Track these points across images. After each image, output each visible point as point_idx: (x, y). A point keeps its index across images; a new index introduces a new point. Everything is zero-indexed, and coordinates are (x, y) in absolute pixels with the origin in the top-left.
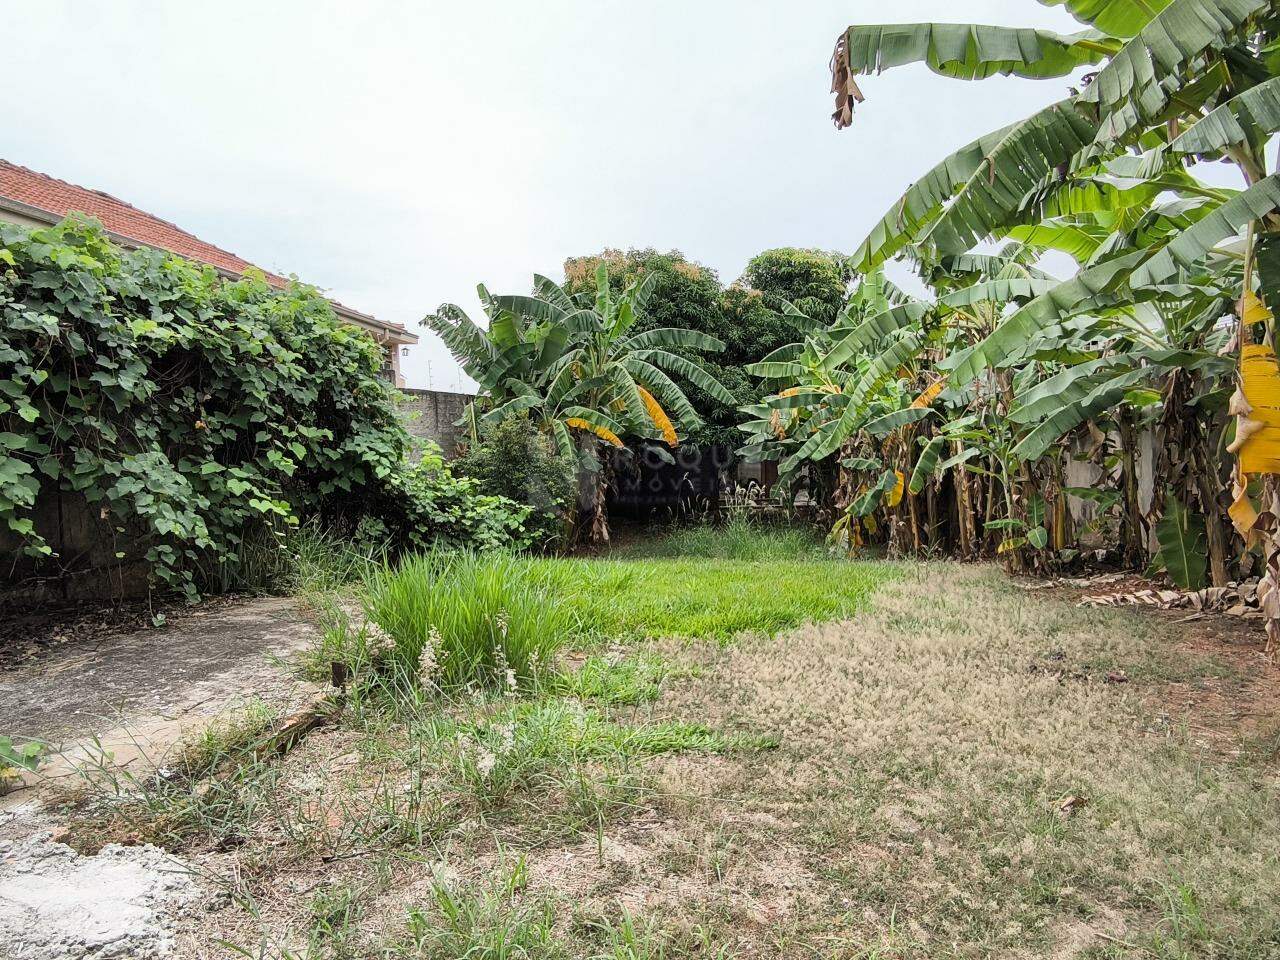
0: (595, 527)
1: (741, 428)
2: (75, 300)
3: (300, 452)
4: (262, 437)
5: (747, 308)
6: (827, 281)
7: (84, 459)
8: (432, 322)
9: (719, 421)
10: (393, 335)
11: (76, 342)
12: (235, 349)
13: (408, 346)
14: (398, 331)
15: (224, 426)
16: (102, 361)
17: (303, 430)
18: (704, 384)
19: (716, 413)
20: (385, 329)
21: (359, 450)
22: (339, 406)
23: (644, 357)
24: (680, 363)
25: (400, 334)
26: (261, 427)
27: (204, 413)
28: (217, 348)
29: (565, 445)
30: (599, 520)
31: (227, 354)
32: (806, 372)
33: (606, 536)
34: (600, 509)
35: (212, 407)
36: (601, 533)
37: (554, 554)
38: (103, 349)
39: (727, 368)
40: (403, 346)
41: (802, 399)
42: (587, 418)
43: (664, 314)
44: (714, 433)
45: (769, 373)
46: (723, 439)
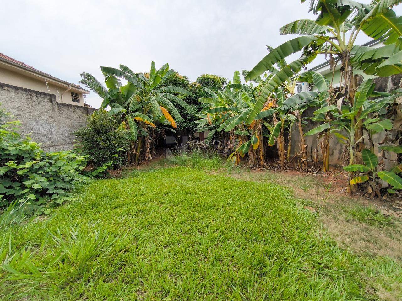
0: (147, 155)
1: (196, 122)
5: (197, 89)
6: (218, 83)
9: (189, 120)
10: (73, 88)
13: (86, 95)
14: (77, 87)
19: (188, 118)
20: (69, 85)
23: (162, 95)
24: (175, 98)
25: (79, 89)
29: (132, 126)
30: (148, 153)
32: (219, 101)
33: (151, 158)
34: (148, 149)
36: (149, 157)
39: (191, 105)
40: (84, 94)
41: (219, 109)
42: (139, 116)
44: (188, 124)
45: (206, 102)
46: (190, 126)
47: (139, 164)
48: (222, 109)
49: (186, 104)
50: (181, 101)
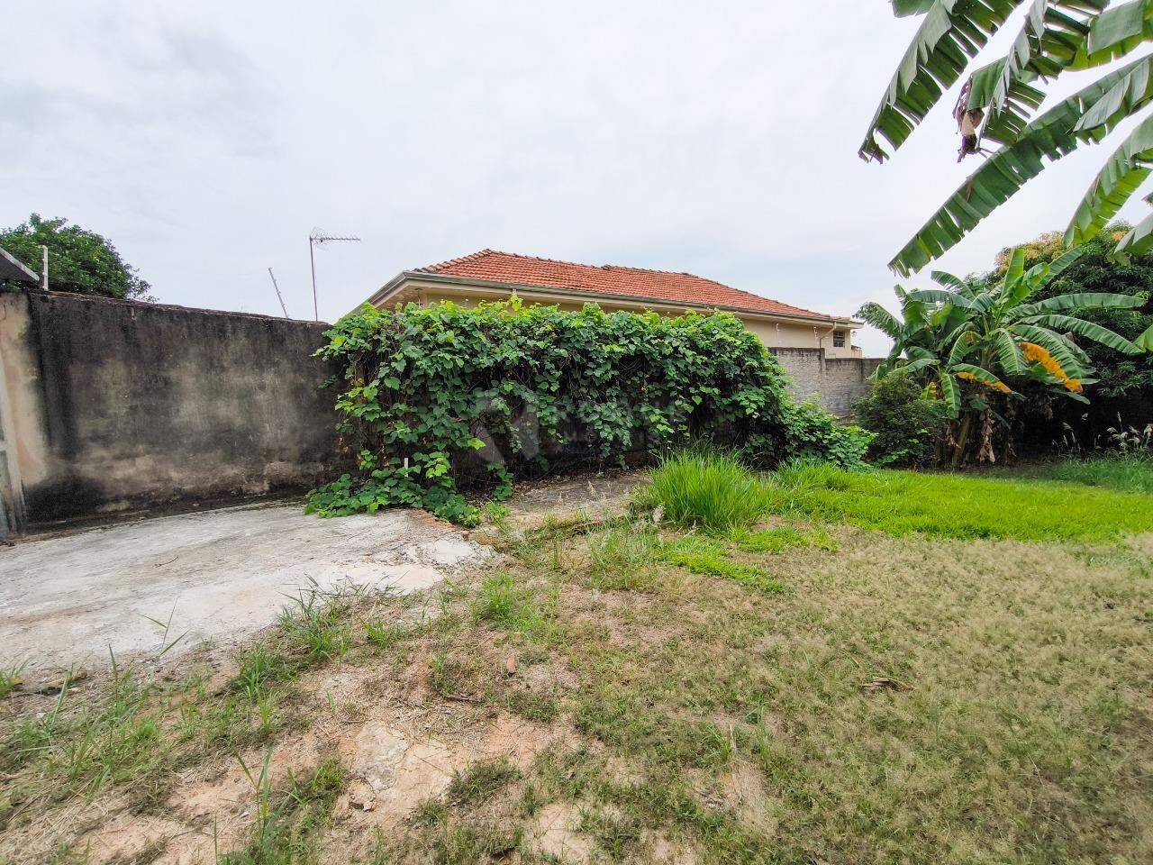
0: (982, 451)
2: (578, 341)
3: (698, 400)
4: (673, 394)
7: (583, 406)
8: (861, 314)
10: (840, 325)
11: (578, 358)
12: (660, 354)
13: (856, 330)
14: (846, 322)
15: (656, 389)
16: (591, 365)
17: (703, 389)
18: (1101, 338)
20: (833, 322)
21: (739, 399)
22: (727, 376)
24: (1073, 323)
25: (847, 324)
26: (672, 389)
27: (646, 383)
28: (651, 353)
29: (949, 390)
31: (656, 355)
33: (992, 457)
34: (987, 439)
35: (650, 381)
36: (988, 457)
37: (913, 467)
38: (591, 360)
40: (853, 331)
42: (969, 372)
43: (1090, 280)
47: (959, 470)
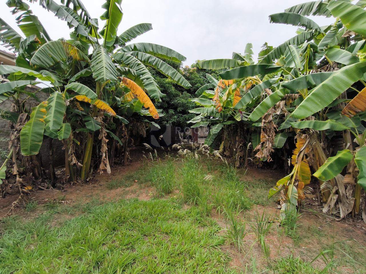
0: (102, 166)
5: (191, 74)
9: (180, 112)
19: (179, 109)
30: (104, 163)
33: (109, 171)
34: (104, 155)
44: (178, 117)
45: (213, 66)
46: (181, 119)
47: (86, 182)
48: (257, 70)
49: (173, 71)
50: (165, 65)
